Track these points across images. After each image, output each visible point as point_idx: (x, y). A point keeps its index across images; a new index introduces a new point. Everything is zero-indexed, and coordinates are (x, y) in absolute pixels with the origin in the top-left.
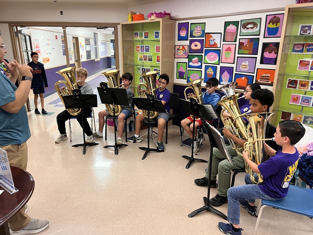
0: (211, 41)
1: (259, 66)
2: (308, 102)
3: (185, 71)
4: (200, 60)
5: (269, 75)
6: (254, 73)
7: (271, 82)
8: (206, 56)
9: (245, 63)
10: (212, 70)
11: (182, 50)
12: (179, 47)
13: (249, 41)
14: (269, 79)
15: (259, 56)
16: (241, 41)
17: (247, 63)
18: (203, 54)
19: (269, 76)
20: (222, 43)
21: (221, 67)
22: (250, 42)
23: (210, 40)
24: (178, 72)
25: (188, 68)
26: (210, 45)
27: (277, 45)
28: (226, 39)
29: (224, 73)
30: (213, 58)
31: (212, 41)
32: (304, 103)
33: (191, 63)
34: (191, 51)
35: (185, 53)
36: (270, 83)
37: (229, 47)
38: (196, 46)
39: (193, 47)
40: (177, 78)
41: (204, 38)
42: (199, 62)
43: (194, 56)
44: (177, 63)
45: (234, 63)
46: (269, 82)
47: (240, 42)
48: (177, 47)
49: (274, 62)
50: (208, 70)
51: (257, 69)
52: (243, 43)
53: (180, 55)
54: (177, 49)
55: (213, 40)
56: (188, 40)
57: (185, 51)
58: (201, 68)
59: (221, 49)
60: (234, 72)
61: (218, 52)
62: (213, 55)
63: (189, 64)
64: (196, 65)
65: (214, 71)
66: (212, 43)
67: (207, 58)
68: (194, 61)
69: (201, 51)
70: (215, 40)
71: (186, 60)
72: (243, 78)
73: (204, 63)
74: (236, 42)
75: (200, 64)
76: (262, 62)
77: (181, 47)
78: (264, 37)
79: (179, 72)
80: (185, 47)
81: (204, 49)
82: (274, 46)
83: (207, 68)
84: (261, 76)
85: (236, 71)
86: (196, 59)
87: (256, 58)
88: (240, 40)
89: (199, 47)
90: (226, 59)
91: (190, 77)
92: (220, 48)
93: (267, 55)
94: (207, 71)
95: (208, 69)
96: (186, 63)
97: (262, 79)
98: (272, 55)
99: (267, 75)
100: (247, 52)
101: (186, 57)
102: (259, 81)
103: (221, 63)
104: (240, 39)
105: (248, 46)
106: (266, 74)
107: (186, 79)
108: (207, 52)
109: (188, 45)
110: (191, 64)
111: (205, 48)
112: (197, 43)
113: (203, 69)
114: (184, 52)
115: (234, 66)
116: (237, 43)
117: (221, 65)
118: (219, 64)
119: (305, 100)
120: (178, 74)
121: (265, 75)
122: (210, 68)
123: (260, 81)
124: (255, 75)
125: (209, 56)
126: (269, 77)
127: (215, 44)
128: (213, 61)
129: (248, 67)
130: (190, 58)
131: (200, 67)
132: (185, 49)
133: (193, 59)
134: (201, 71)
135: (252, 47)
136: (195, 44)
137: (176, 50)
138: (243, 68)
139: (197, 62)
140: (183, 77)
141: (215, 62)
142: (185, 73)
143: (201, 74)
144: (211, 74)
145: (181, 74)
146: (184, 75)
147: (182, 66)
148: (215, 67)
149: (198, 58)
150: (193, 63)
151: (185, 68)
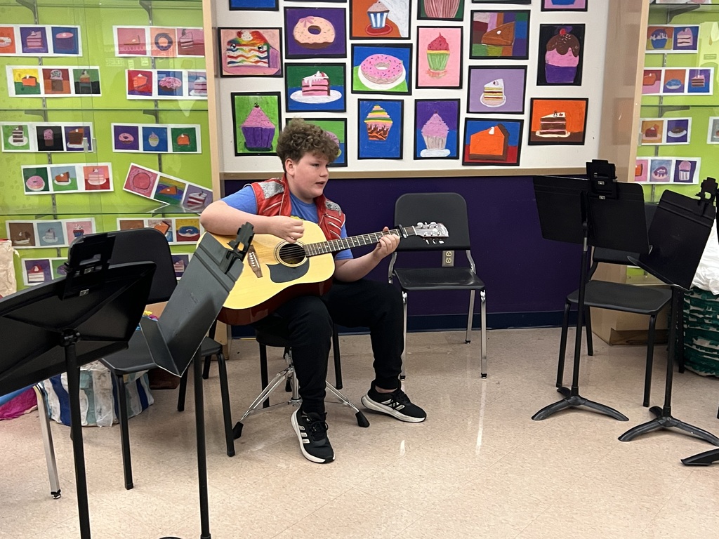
0: (375, 16)
1: (534, 90)
2: (666, 173)
3: (274, 124)
4: (337, 79)
5: (564, 113)
6: (523, 113)
7: (569, 133)
8: (359, 69)
9: (494, 86)
10: (385, 115)
11: (253, 45)
12: (239, 34)
13: (502, 19)
14: (563, 127)
15: (532, 63)
16: (477, 18)
17: (500, 84)
18: (348, 61)
19: (564, 116)
20: (416, 23)
21: (416, 101)
22: (505, 21)
23: (370, 13)
24: (239, 131)
25: (287, 111)
26: (371, 29)
27: (578, 31)
28: (429, 9)
29: (428, 122)
30: (384, 74)
31: (379, 15)
32: (657, 177)
33: (300, 92)
34: (294, 48)
35: (268, 57)
36: (566, 136)
37: (441, 37)
38: (315, 30)
39: (302, 33)
40: (237, 154)
41: (346, 5)
42: (331, 87)
43: (311, 69)
44: (233, 95)
45: (460, 87)
46: (564, 133)
47: (475, 19)
48: (226, 37)
49: (573, 78)
50: (370, 115)
51: (532, 99)
52: (486, 25)
53: (245, 63)
54: (230, 43)
55: (382, 13)
56: (277, 9)
57: (268, 51)
58: (344, 111)
59: (413, 41)
60: (464, 115)
61: (404, 52)
62: (382, 62)
63: (292, 97)
64: (322, 99)
65: (392, 118)
66: (378, 22)
67: (364, 74)
68: (311, 88)
69: (336, 48)
70: (388, 11)
71: (278, 85)
72: (492, 131)
73: (353, 92)
74: (462, 20)
75: (335, 95)
76: (541, 81)
77: (247, 37)
78: (543, 9)
79: (246, 131)
80: (266, 36)
81: (349, 42)
82: (570, 33)
83: (364, 108)
84: (543, 120)
85: (468, 112)
86: (318, 77)
87: (525, 68)
88: (475, 14)
89: (328, 33)
90: (434, 75)
92: (409, 38)
93: (554, 58)
94: (365, 118)
95: (370, 110)
96: (278, 94)
97: (544, 127)
98: (568, 60)
99: (558, 114)
100: (497, 51)
101: (274, 71)
102: (538, 134)
103: (417, 87)
104: (473, 12)
105: (499, 32)
106: (556, 112)
108: (360, 54)
109: (280, 29)
110: (297, 96)
111: (351, 38)
112: (318, 21)
113: (352, 114)
114: (265, 55)
115: (462, 95)
116: (466, 23)
117: (418, 94)
118: (409, 93)
119: (659, 169)
120: (242, 139)
121: (552, 116)
122: (377, 108)
123: (541, 133)
124: (525, 117)
125: (369, 66)
126: (563, 119)
127: (390, 28)
128: (386, 82)
129: (504, 97)
130: (293, 78)
131: (341, 106)
132: (266, 42)
133: (308, 80)
134: (345, 120)
135: (512, 36)
136: (309, 25)
137: (224, 46)
138: (490, 101)
139: (326, 88)
140: (268, 147)
141: (396, 87)
142: (272, 131)
143: (343, 129)
144: (383, 129)
145: (258, 136)
146: (272, 139)
147: (257, 107)
148: (397, 103)
149: (325, 75)
150: (307, 92)
151: (274, 114)
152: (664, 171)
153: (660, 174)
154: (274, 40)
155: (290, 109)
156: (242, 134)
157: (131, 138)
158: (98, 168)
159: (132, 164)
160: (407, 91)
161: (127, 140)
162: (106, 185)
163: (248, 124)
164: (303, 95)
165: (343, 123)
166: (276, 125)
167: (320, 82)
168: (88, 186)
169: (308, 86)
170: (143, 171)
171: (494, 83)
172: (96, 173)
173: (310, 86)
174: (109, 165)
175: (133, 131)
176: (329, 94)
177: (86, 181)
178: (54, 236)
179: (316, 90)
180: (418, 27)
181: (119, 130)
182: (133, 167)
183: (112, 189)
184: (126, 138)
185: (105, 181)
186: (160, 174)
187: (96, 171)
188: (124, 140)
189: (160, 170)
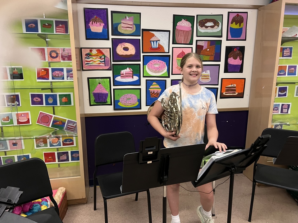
0: (154, 43)
1: (223, 75)
2: (278, 110)
3: (108, 91)
4: (136, 71)
5: (235, 85)
6: (218, 85)
7: (237, 93)
8: (146, 67)
9: (206, 73)
10: (158, 86)
11: (97, 56)
12: (91, 51)
13: (209, 44)
14: (235, 90)
15: (222, 63)
16: (199, 43)
17: (208, 72)
18: (141, 63)
19: (235, 86)
20: (172, 46)
21: (172, 80)
22: (211, 45)
23: (151, 41)
24: (92, 95)
25: (114, 85)
26: (152, 48)
27: (242, 49)
28: (177, 39)
30: (158, 68)
31: (155, 42)
32: (274, 111)
33: (119, 77)
34: (116, 57)
35: (104, 61)
36: (236, 94)
37: (183, 52)
38: (126, 49)
39: (120, 51)
40: (91, 105)
41: (140, 38)
42: (134, 74)
43: (125, 67)
44: (88, 78)
46: (235, 93)
47: (198, 44)
48: (84, 52)
49: (239, 70)
50: (151, 87)
51: (222, 79)
52: (202, 47)
53: (94, 64)
54: (87, 55)
55: (157, 41)
56: (108, 39)
57: (104, 58)
58: (140, 85)
59: (170, 54)
61: (166, 59)
62: (157, 63)
63: (116, 79)
64: (130, 80)
65: (161, 88)
66: (155, 45)
67: (148, 69)
68: (124, 75)
69: (136, 57)
70: (159, 40)
71: (110, 74)
73: (144, 77)
74: (192, 44)
75: (136, 78)
76: (226, 71)
77: (94, 52)
78: (227, 40)
79: (95, 94)
80: (103, 52)
81: (142, 55)
82: (238, 50)
83: (149, 83)
84: (226, 88)
86: (128, 70)
87: (219, 65)
88: (198, 42)
89: (132, 51)
91: (119, 101)
92: (169, 52)
93: (232, 61)
94: (149, 88)
95: (151, 85)
96: (110, 78)
97: (227, 91)
98: (237, 62)
99: (233, 85)
100: (207, 58)
101: (107, 68)
102: (224, 94)
103: (172, 74)
104: (197, 41)
105: (208, 50)
106: (232, 84)
107: (111, 104)
108: (146, 60)
109: (110, 48)
110: (118, 79)
111: (143, 53)
112: (127, 45)
113: (143, 86)
114: (103, 60)
116: (194, 46)
117: (173, 77)
118: (169, 77)
119: (275, 108)
120: (93, 98)
121: (230, 86)
122: (154, 83)
123: (226, 93)
124: (219, 87)
125: (151, 65)
126: (235, 87)
127: (160, 48)
128: (158, 72)
129: (210, 78)
130: (116, 71)
131: (138, 83)
132: (103, 55)
133: (123, 72)
134: (140, 89)
135: (213, 52)
136: (123, 47)
137: (84, 56)
138: (204, 80)
139: (132, 75)
140: (105, 101)
141: (163, 74)
142: (107, 94)
143: (139, 93)
144: (157, 93)
145: (101, 96)
146: (107, 98)
147: (100, 84)
148: (163, 81)
149: (131, 69)
150: (123, 77)
151: (108, 87)
152: (277, 109)
153: (275, 110)
154: (107, 53)
155: (115, 84)
156: (93, 96)
157: (39, 100)
158: (23, 114)
159: (40, 111)
160: (168, 76)
161: (37, 100)
162: (28, 122)
163: (95, 92)
164: (121, 78)
165: (139, 90)
166: (109, 92)
167: (129, 72)
168: (19, 123)
169: (123, 74)
170: (46, 115)
171: (206, 72)
172: (23, 116)
173: (124, 74)
174: (29, 112)
175: (40, 96)
176: (133, 78)
177: (18, 120)
178: (3, 146)
179: (127, 76)
180: (173, 48)
181: (33, 96)
182: (41, 113)
183: (31, 123)
184: (37, 99)
185: (27, 120)
186: (54, 116)
187: (23, 115)
188: (36, 100)
189: (54, 114)
